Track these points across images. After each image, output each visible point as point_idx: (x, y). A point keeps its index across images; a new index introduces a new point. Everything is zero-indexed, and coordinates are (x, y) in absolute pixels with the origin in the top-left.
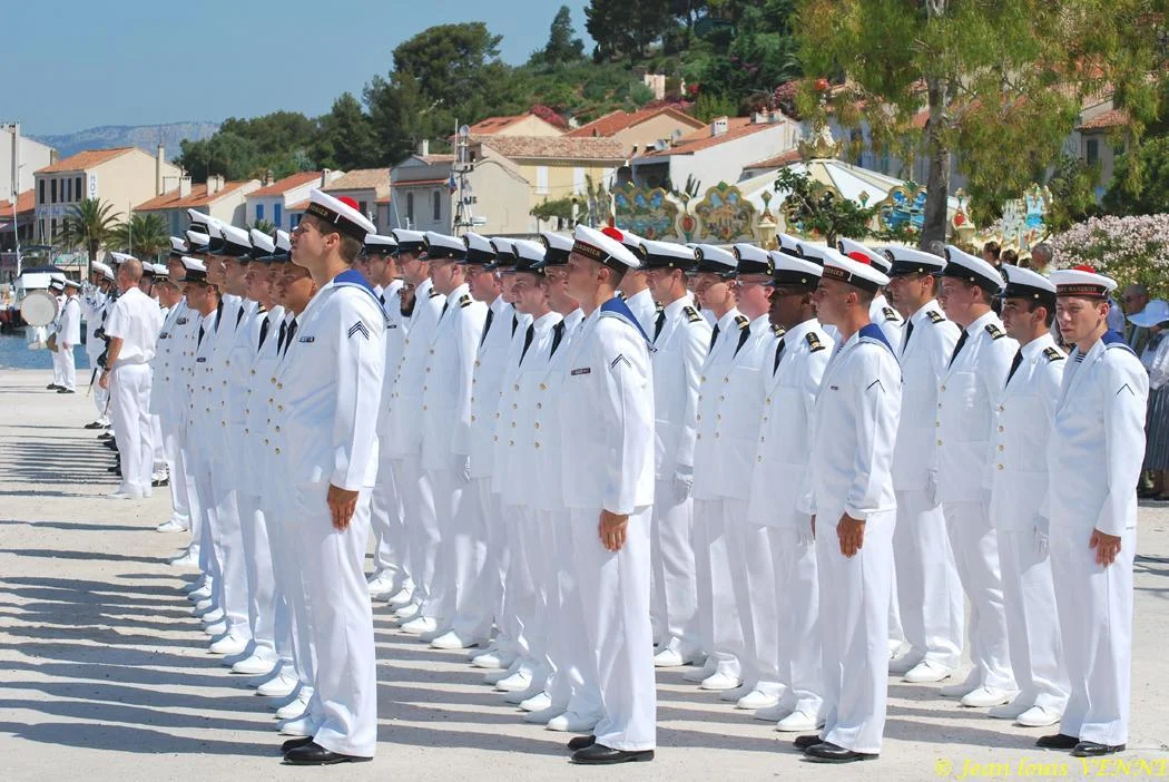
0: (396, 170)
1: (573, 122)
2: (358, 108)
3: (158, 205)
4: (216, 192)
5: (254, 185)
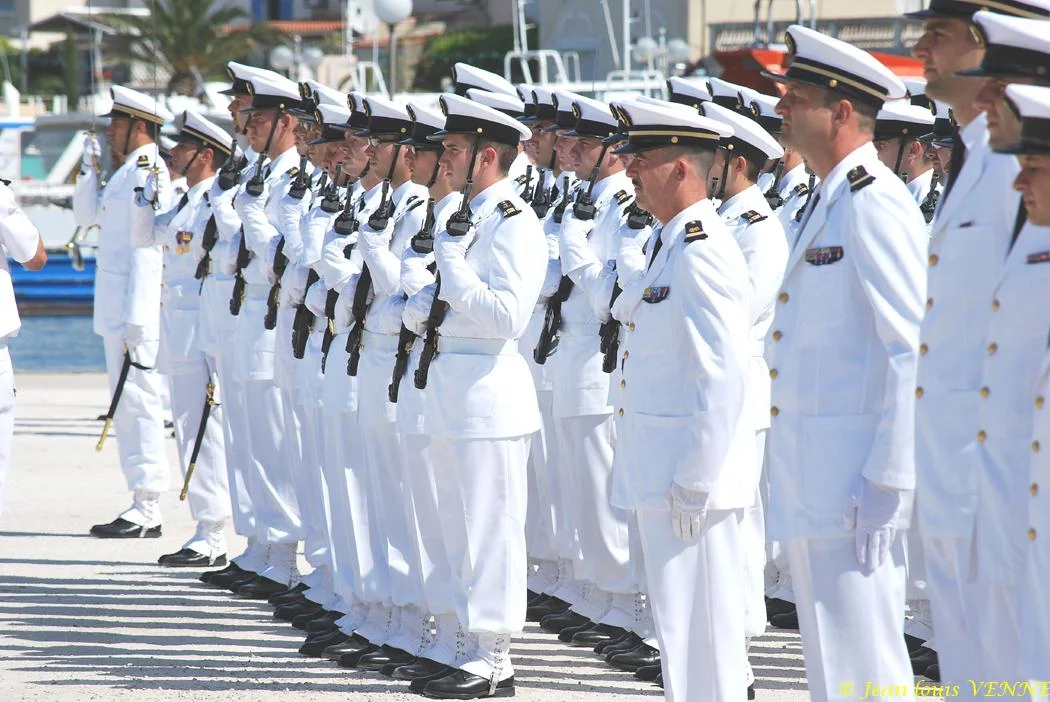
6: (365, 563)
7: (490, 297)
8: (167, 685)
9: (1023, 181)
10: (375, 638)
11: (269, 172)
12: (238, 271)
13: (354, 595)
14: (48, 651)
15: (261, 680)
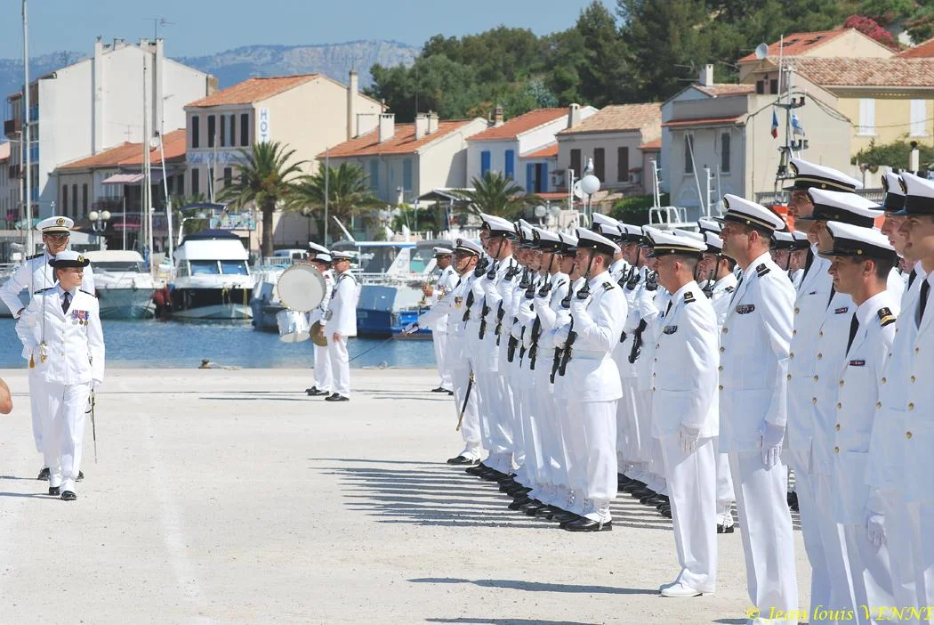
0: (670, 105)
1: (904, 38)
2: (612, 22)
3: (350, 150)
4: (427, 134)
5: (479, 125)
6: (540, 463)
7: (598, 330)
8: (440, 524)
9: (833, 270)
10: (545, 501)
11: (498, 268)
12: (483, 317)
13: (535, 480)
14: (386, 506)
15: (487, 522)
